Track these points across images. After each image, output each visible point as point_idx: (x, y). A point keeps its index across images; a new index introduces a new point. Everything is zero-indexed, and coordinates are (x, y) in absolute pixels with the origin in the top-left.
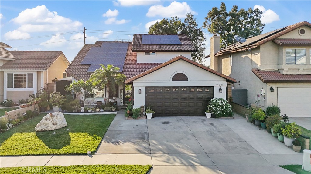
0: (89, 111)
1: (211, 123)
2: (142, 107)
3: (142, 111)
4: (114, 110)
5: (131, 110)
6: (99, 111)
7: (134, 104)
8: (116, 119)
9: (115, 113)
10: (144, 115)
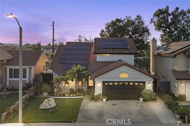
0: (66, 96)
1: (141, 105)
2: (100, 94)
3: (100, 97)
4: (82, 95)
5: (93, 96)
6: (73, 96)
7: (95, 92)
8: (83, 101)
9: (83, 97)
10: (101, 99)
